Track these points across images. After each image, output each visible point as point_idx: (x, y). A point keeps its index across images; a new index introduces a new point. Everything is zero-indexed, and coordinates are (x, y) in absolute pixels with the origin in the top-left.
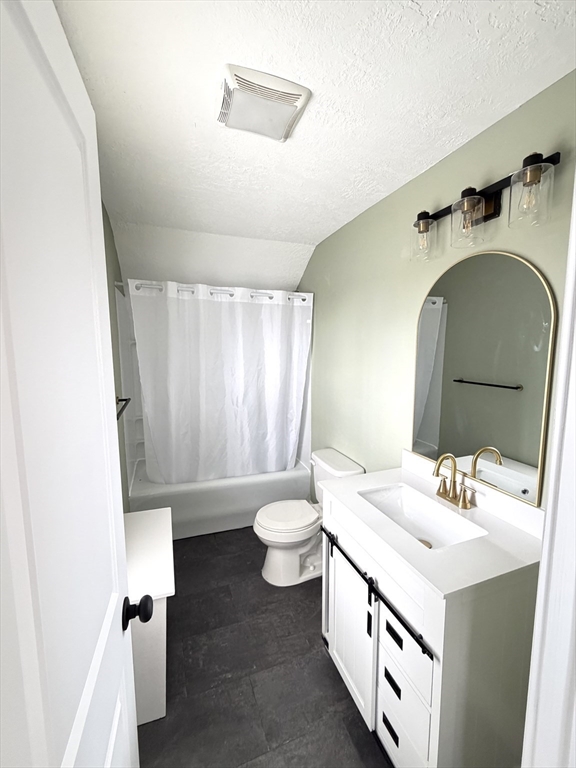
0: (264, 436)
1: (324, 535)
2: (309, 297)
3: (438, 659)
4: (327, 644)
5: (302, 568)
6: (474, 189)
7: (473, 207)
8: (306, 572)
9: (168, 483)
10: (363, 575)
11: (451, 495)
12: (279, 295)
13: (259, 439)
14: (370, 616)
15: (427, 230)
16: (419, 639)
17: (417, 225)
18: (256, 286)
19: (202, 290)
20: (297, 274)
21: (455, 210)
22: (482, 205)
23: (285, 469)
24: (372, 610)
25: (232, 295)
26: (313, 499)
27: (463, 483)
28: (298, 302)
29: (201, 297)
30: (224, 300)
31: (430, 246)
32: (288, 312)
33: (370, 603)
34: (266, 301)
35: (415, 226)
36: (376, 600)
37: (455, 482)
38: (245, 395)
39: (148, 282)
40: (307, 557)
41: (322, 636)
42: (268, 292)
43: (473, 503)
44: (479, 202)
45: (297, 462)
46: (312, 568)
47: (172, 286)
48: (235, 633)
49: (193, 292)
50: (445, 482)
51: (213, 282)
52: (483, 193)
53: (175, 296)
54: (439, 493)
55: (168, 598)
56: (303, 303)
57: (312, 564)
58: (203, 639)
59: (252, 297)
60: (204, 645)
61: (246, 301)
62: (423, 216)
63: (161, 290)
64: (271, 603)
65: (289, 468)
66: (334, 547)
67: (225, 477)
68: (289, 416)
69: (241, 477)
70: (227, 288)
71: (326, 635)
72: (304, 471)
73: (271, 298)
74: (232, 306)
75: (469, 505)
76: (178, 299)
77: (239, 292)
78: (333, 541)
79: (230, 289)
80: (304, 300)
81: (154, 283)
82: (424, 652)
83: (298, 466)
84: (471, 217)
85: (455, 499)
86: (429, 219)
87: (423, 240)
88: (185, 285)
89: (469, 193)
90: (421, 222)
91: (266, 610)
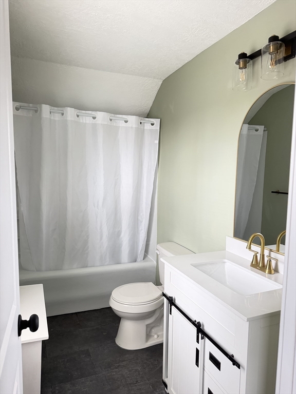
0: (119, 233)
1: (165, 299)
2: (157, 122)
3: (244, 368)
4: (166, 386)
5: (148, 336)
6: (278, 37)
7: (277, 49)
8: (151, 339)
9: (39, 270)
10: (193, 323)
11: (260, 265)
12: (133, 120)
13: (115, 236)
14: (197, 351)
15: (245, 67)
16: (231, 358)
17: (238, 63)
18: (114, 111)
19: (70, 112)
20: (147, 103)
21: (265, 53)
22: (283, 49)
23: (135, 261)
24: (199, 346)
25: (94, 118)
26: (158, 283)
27: (269, 256)
28: (148, 126)
29: (69, 118)
30: (88, 122)
31: (247, 80)
32: (140, 134)
33: (198, 342)
34: (122, 124)
35: (236, 63)
36: (202, 338)
37: (263, 255)
38: (104, 199)
39: (26, 104)
40: (152, 328)
41: (163, 380)
42: (124, 116)
43: (276, 270)
44: (281, 47)
45: (145, 257)
46: (156, 336)
47: (46, 108)
48: (94, 382)
49: (63, 114)
50: (256, 256)
51: (80, 107)
52: (283, 40)
53: (48, 117)
54: (252, 265)
55: (43, 341)
56: (152, 127)
57: (156, 334)
58: (68, 386)
59: (111, 120)
60: (69, 390)
61: (106, 123)
62: (243, 56)
63: (36, 111)
64: (123, 361)
65: (139, 260)
66: (173, 307)
67: (87, 267)
68: (139, 218)
69: (99, 266)
70: (90, 112)
71: (166, 380)
72: (150, 263)
73: (126, 122)
74: (94, 126)
75: (273, 272)
76: (50, 119)
77: (100, 115)
78: (171, 302)
79: (93, 113)
80: (153, 124)
81: (31, 105)
82: (234, 364)
83: (146, 259)
84: (276, 58)
85: (263, 268)
86: (247, 59)
87: (242, 75)
88: (56, 108)
89: (274, 39)
90: (241, 60)
91: (119, 366)
